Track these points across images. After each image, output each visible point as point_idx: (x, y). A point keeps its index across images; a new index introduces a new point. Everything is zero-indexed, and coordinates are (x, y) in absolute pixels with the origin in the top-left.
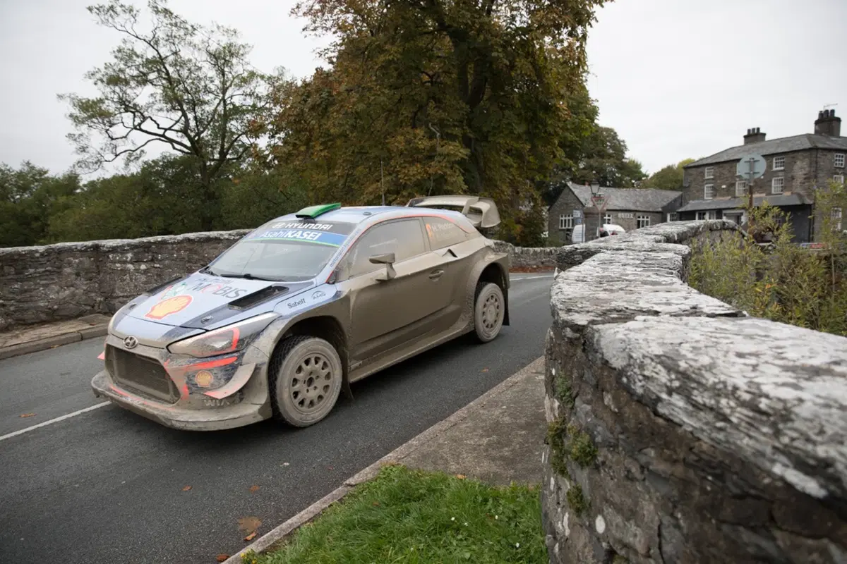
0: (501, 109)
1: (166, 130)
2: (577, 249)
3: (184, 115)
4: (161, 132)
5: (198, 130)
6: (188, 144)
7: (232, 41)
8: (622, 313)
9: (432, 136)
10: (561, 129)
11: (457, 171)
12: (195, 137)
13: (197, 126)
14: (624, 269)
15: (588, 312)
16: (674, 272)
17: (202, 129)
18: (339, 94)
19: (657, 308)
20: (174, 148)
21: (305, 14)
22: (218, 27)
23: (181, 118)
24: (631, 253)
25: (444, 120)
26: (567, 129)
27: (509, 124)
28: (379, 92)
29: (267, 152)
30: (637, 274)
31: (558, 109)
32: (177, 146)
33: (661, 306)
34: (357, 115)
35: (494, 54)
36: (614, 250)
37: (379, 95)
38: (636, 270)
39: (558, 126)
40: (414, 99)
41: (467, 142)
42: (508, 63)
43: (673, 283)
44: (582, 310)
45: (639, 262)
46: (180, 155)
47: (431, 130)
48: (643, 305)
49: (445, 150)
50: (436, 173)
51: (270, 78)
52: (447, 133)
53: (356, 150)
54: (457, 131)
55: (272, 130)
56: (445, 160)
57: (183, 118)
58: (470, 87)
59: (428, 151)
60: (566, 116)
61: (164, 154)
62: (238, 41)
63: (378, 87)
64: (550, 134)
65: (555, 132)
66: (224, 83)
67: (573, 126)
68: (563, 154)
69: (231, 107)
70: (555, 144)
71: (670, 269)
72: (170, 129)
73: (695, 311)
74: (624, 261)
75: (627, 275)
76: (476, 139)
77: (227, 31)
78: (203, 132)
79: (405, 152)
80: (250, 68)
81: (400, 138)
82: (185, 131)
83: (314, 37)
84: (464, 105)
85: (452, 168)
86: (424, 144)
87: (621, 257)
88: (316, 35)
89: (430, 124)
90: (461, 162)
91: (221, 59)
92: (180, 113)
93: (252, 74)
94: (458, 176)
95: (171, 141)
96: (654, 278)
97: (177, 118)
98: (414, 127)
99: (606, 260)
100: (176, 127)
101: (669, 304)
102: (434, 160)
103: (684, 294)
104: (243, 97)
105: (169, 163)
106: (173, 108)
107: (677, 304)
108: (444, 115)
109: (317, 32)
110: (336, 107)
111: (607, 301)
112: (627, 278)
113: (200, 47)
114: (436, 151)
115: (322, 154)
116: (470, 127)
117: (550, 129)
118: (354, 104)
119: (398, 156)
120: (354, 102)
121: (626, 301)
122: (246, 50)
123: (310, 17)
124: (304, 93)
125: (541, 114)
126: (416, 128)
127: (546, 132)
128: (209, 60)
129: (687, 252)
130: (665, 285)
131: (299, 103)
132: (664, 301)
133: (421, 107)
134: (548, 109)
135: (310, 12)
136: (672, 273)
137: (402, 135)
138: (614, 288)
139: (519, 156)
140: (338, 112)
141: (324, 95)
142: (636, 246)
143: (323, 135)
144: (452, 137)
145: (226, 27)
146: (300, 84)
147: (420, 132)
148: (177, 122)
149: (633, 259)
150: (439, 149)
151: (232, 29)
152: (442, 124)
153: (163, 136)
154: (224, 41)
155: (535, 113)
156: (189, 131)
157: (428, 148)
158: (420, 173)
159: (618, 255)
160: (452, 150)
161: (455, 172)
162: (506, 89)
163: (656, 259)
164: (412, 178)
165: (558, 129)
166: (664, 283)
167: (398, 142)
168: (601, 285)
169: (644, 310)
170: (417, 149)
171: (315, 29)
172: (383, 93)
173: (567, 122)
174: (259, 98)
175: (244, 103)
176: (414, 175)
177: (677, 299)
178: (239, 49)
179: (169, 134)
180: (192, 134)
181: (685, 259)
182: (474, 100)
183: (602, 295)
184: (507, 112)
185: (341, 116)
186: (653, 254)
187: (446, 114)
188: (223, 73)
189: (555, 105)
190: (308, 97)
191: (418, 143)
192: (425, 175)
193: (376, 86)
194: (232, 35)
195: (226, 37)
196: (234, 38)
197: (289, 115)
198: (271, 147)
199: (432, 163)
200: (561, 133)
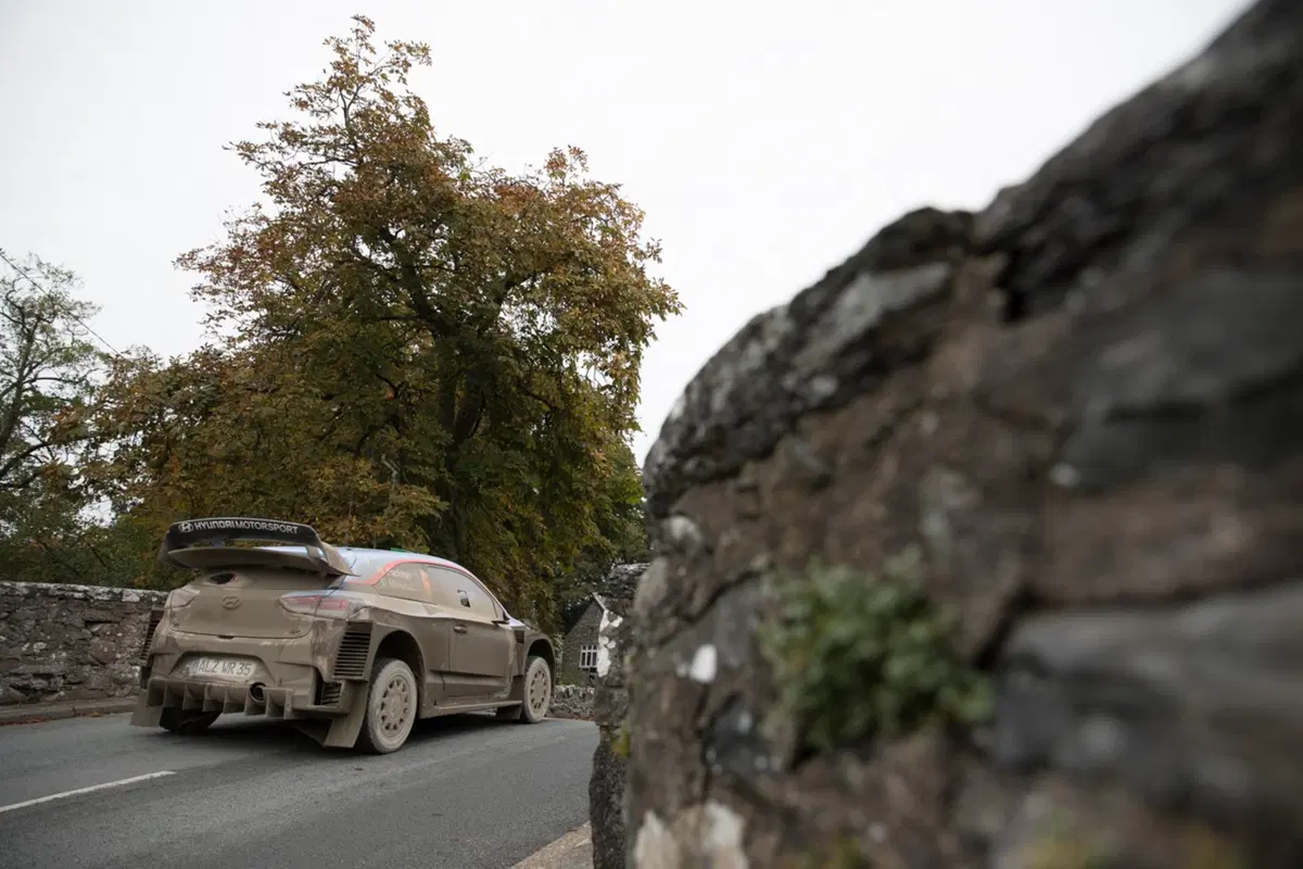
7: (60, 290)
9: (383, 476)
10: (595, 489)
11: (420, 536)
18: (232, 385)
21: (202, 267)
22: (40, 264)
25: (407, 452)
26: (604, 491)
29: (76, 471)
31: (592, 459)
34: (258, 424)
35: (502, 359)
37: (302, 395)
39: (591, 485)
40: (363, 414)
41: (439, 489)
42: (522, 377)
47: (384, 465)
49: (402, 499)
50: (383, 534)
52: (411, 472)
53: (248, 486)
54: (428, 473)
55: (94, 434)
56: (401, 514)
58: (457, 409)
59: (373, 498)
60: (604, 471)
62: (73, 294)
64: (576, 497)
65: (587, 491)
66: (25, 352)
67: (614, 488)
68: (597, 531)
69: (30, 394)
70: (584, 513)
76: (461, 491)
77: (56, 272)
79: (334, 495)
81: (327, 471)
83: (211, 303)
84: (444, 433)
85: (411, 530)
86: (369, 485)
88: (214, 300)
89: (383, 457)
90: (425, 521)
91: (34, 315)
94: (421, 545)
98: (357, 455)
102: (381, 515)
108: (406, 443)
109: (217, 297)
110: (221, 409)
114: (388, 499)
115: (184, 486)
116: (450, 470)
117: (578, 487)
118: (256, 404)
119: (320, 501)
120: (256, 403)
122: (88, 312)
123: (209, 273)
124: (172, 380)
125: (565, 465)
126: (359, 459)
127: (571, 492)
128: (8, 314)
131: (158, 394)
133: (373, 429)
134: (577, 456)
135: (211, 265)
137: (333, 466)
139: (528, 527)
140: (223, 415)
141: (207, 388)
143: (192, 453)
144: (418, 480)
145: (55, 264)
146: (168, 365)
147: (364, 465)
150: (393, 497)
151: (65, 271)
152: (403, 457)
154: (47, 287)
155: (555, 464)
157: (375, 493)
158: (354, 532)
160: (414, 497)
161: (416, 537)
162: (514, 419)
165: (590, 489)
167: (325, 478)
170: (356, 493)
171: (215, 292)
173: (605, 480)
182: (461, 430)
184: (513, 453)
185: (229, 421)
187: (413, 443)
188: (30, 338)
189: (587, 453)
190: (177, 388)
191: (358, 481)
192: (363, 537)
193: (299, 380)
194: (64, 280)
195: (50, 281)
196: (65, 285)
197: (134, 412)
198: (87, 464)
199: (378, 518)
200: (594, 494)
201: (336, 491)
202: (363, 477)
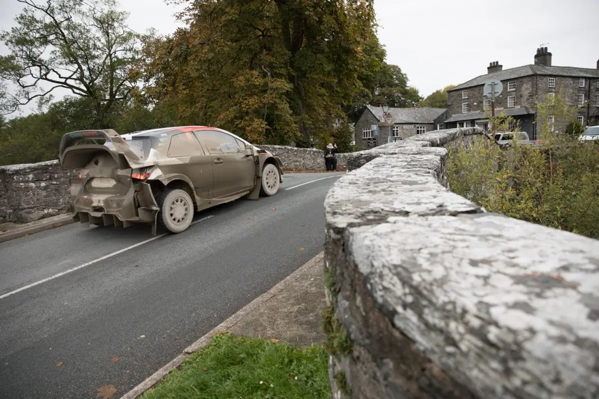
0: (315, 53)
1: (67, 79)
2: (362, 154)
3: (80, 67)
4: (63, 80)
5: (92, 78)
6: (85, 89)
7: (112, 9)
8: (378, 214)
9: (265, 75)
10: (358, 66)
11: (284, 100)
12: (89, 83)
13: (91, 75)
14: (392, 171)
15: (350, 214)
16: (431, 171)
17: (94, 77)
18: (194, 46)
19: (408, 209)
20: (74, 92)
23: (77, 70)
24: (401, 156)
25: (273, 63)
26: (363, 67)
27: (321, 64)
28: (223, 44)
29: (143, 93)
30: (400, 175)
31: (356, 52)
32: (76, 91)
33: (412, 206)
34: (209, 62)
35: (307, 13)
36: (390, 154)
37: (224, 46)
38: (401, 172)
39: (357, 65)
40: (250, 49)
41: (291, 79)
42: (317, 19)
43: (427, 182)
44: (345, 212)
45: (406, 163)
46: (79, 98)
47: (263, 71)
48: (398, 206)
49: (274, 85)
50: (269, 103)
51: (143, 37)
52: (276, 72)
53: (210, 88)
54: (283, 71)
55: (146, 76)
56: (275, 93)
57: (79, 70)
58: (292, 38)
59: (262, 86)
60: (362, 57)
61: (66, 97)
62: (118, 9)
63: (222, 40)
64: (351, 70)
65: (354, 68)
66: (108, 42)
67: (367, 64)
68: (361, 84)
69: (116, 60)
70: (355, 77)
71: (429, 169)
72: (70, 78)
73: (441, 210)
74: (393, 164)
75: (392, 176)
76: (298, 76)
77: (108, 2)
78: (96, 79)
79: (245, 88)
80: (127, 30)
81: (241, 78)
82: (81, 79)
83: (174, 4)
84: (287, 52)
85: (280, 98)
86: (259, 81)
87: (393, 160)
89: (263, 67)
90: (287, 93)
91: (106, 23)
92: (76, 66)
93: (130, 34)
94: (285, 103)
95: (71, 87)
96: (414, 177)
97: (75, 70)
98: (252, 68)
99: (380, 163)
100: (74, 77)
101: (418, 204)
102: (266, 93)
103: (434, 192)
104: (125, 52)
105: (72, 104)
106: (71, 62)
107: (426, 203)
108: (273, 60)
110: (192, 57)
111: (367, 203)
112: (391, 179)
113: (88, 14)
114: (268, 86)
115: (185, 92)
116: (292, 67)
117: (351, 67)
118: (205, 53)
120: (205, 52)
121: (383, 203)
122: (124, 16)
124: (168, 46)
125: (344, 57)
126: (253, 70)
127: (348, 69)
128: (96, 24)
129: (444, 153)
130: (421, 184)
131: (165, 54)
132: (416, 201)
133: (256, 54)
134: (349, 52)
136: (429, 173)
137: (242, 75)
138: (377, 189)
139: (329, 87)
140: (194, 60)
141: (184, 47)
142: (407, 150)
144: (280, 76)
146: (165, 40)
147: (256, 73)
148: (75, 72)
149: (402, 161)
150: (270, 85)
152: (271, 66)
153: (65, 83)
154: (107, 9)
155: (339, 56)
156: (85, 79)
157: (262, 84)
158: (257, 103)
159: (391, 159)
160: (280, 85)
161: (283, 101)
162: (317, 39)
163: (419, 161)
164: (251, 107)
165: (356, 67)
166: (420, 182)
167: (240, 81)
168: (368, 187)
169: (397, 211)
170: (255, 86)
172: (226, 44)
173: (363, 61)
174: (137, 52)
175: (125, 56)
176: (253, 105)
177: (427, 198)
178: (119, 16)
179: (69, 82)
180: (88, 82)
181: (443, 159)
182: (294, 48)
183: (366, 197)
184: (319, 56)
185: (196, 63)
186: (418, 156)
187: (274, 59)
188: (108, 34)
189: (353, 49)
190: (172, 49)
191: (254, 80)
192: (261, 104)
193: (221, 39)
194: (112, 4)
195: (107, 6)
196: (113, 7)
197: (158, 64)
198: (146, 89)
199: (266, 95)
200: (358, 69)
201: (246, 86)
202: (256, 78)
